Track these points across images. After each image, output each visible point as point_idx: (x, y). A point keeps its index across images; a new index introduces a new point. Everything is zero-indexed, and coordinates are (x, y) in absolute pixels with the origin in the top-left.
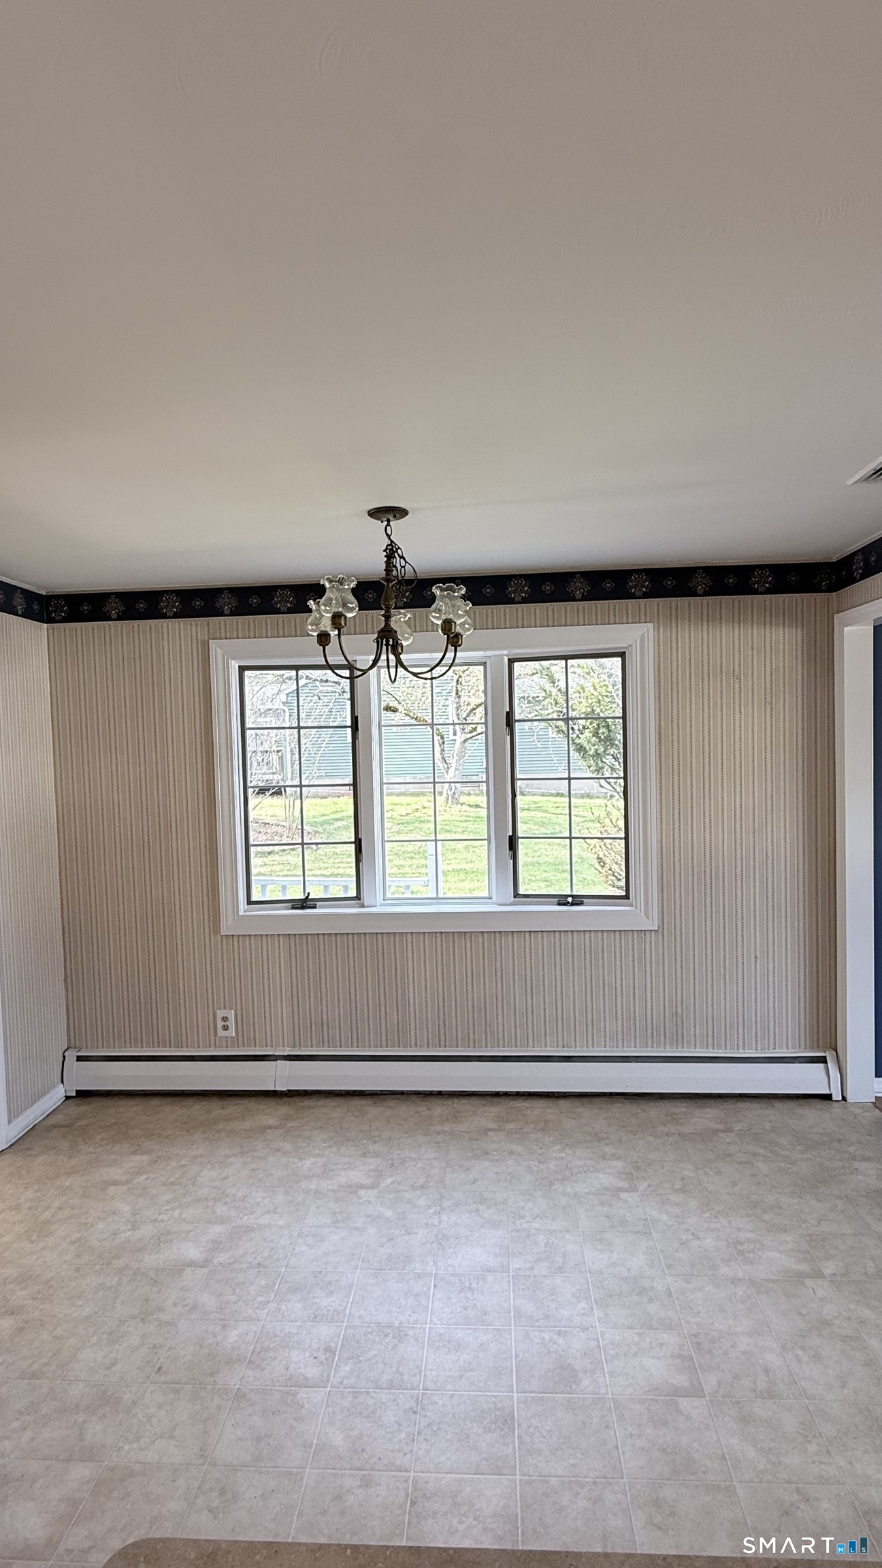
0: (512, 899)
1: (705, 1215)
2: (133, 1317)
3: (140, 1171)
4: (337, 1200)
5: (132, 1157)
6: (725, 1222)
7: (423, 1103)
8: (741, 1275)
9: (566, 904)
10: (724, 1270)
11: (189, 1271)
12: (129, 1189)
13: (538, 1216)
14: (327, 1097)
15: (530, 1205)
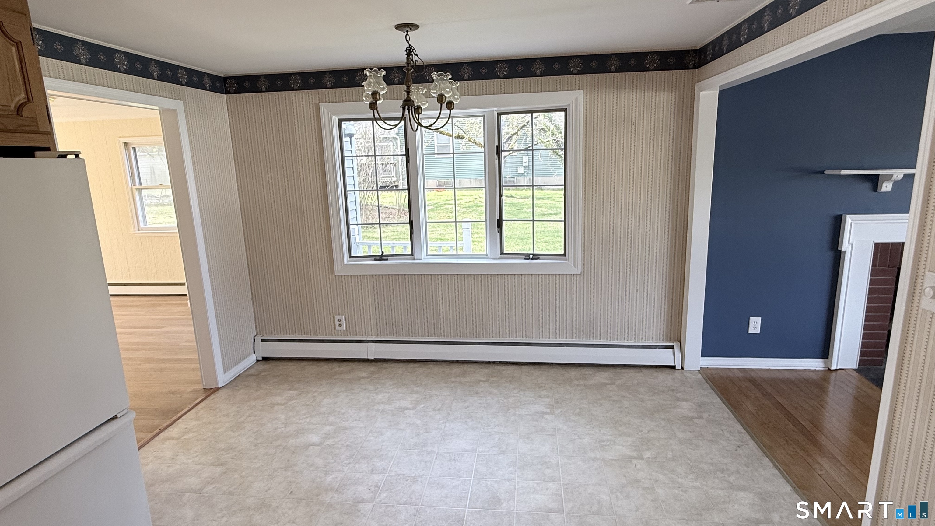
0: (499, 256)
1: (587, 427)
2: (281, 468)
3: (292, 398)
4: (393, 415)
5: (288, 392)
6: (597, 431)
7: (448, 367)
8: (598, 457)
9: (529, 259)
10: (591, 454)
11: (311, 448)
12: (285, 407)
13: (497, 425)
14: (396, 363)
15: (494, 420)
